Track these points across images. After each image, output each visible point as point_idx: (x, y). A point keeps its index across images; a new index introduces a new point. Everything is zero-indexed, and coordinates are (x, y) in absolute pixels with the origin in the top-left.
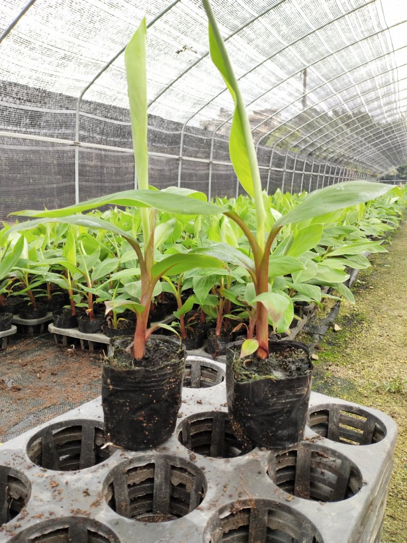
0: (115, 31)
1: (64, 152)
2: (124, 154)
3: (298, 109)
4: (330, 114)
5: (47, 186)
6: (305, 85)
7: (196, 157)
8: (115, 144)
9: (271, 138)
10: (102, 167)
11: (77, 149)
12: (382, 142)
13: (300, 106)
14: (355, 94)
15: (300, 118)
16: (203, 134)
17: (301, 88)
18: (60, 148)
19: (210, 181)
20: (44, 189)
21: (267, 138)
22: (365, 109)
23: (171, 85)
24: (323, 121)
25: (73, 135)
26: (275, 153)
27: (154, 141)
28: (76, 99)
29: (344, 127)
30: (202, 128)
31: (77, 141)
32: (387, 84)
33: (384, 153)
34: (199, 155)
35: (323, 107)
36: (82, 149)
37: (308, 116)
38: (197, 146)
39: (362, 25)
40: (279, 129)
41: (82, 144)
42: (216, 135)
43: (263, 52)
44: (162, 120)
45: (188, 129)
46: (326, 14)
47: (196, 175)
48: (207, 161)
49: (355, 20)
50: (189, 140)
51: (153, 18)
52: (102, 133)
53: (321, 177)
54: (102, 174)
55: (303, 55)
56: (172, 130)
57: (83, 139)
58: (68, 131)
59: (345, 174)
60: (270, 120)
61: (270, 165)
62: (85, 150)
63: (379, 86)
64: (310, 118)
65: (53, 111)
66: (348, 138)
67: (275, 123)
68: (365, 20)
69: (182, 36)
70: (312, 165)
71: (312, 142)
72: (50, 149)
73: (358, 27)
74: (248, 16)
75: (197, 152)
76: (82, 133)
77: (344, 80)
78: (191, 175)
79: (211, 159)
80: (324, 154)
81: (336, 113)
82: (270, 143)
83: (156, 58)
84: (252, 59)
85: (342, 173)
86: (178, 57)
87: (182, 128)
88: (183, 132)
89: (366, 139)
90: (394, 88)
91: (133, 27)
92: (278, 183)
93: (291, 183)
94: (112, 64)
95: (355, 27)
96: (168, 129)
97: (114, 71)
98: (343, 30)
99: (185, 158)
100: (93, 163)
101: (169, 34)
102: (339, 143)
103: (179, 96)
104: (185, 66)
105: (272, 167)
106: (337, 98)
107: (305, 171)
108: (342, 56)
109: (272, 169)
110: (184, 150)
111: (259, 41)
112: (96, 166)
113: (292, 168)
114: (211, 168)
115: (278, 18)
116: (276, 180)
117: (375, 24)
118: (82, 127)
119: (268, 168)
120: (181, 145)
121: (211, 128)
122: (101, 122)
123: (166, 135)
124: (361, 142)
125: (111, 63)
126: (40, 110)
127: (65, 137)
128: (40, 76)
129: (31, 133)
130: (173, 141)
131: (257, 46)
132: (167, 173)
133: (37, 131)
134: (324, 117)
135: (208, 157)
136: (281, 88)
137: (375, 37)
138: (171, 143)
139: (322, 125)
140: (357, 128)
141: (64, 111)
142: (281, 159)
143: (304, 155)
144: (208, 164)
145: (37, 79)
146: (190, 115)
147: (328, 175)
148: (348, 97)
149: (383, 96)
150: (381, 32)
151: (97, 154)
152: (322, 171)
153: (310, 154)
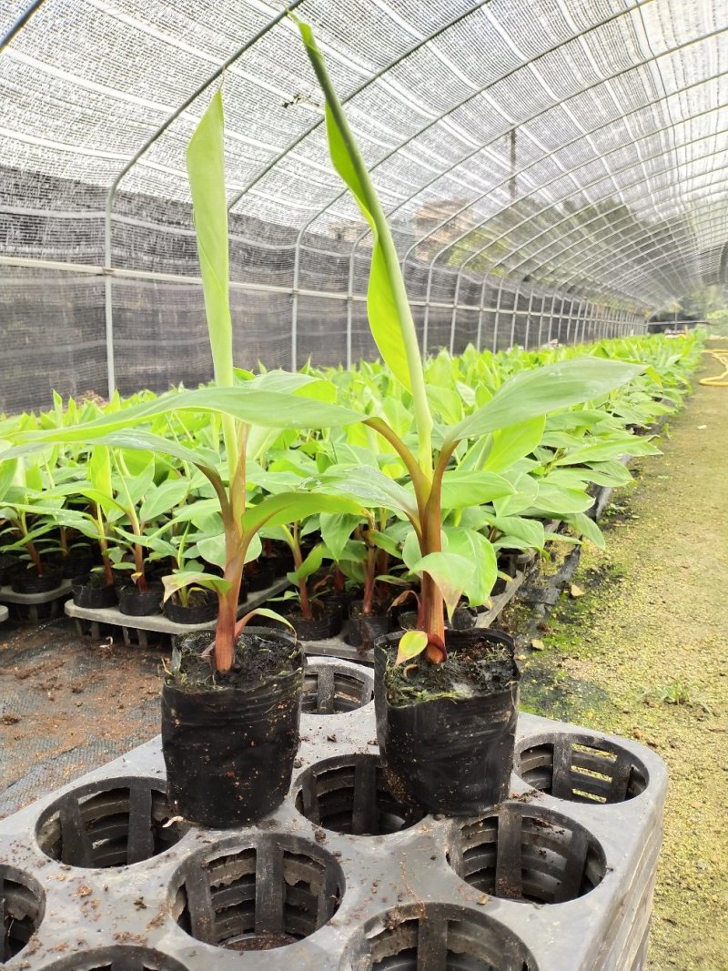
0: (172, 72)
1: (86, 287)
2: (193, 287)
3: (502, 200)
4: (560, 207)
5: (56, 349)
6: (513, 158)
7: (321, 290)
8: (177, 271)
9: (457, 252)
10: (155, 313)
11: (109, 281)
12: (651, 255)
13: (507, 195)
14: (600, 172)
15: (506, 217)
16: (335, 249)
17: (507, 165)
18: (78, 281)
19: (349, 332)
20: (52, 354)
21: (449, 252)
22: (621, 197)
23: (275, 163)
24: (547, 221)
25: (101, 256)
26: (464, 278)
27: (247, 262)
28: (104, 190)
29: (585, 231)
30: (333, 236)
31: (108, 266)
32: (657, 153)
33: (655, 274)
34: (329, 286)
35: (546, 195)
36: (117, 281)
37: (518, 213)
38: (324, 270)
39: (609, 52)
40: (470, 236)
41: (118, 271)
42: (358, 250)
43: (435, 102)
44: (261, 224)
45: (307, 239)
46: (545, 35)
47: (324, 322)
48: (342, 296)
49: (597, 44)
50: (310, 261)
51: (240, 46)
52: (152, 251)
53: (547, 319)
54: (154, 323)
55: (506, 107)
56: (280, 242)
57: (118, 262)
58: (93, 250)
59: (589, 313)
60: (452, 222)
61: (456, 300)
62: (123, 282)
63: (643, 157)
64: (524, 217)
65: (64, 215)
66: (591, 250)
67: (463, 227)
68: (615, 44)
69: (292, 77)
70: (528, 300)
71: (527, 258)
72: (61, 282)
73: (603, 57)
74: (407, 39)
75: (325, 281)
76: (117, 251)
77: (580, 148)
78: (314, 323)
79: (350, 293)
80: (551, 279)
81: (569, 206)
82: (454, 260)
83: (248, 116)
84: (418, 116)
85: (583, 312)
86: (286, 115)
87: (296, 238)
88: (298, 246)
89: (622, 251)
90: (670, 160)
91: (203, 62)
92: (471, 332)
93: (493, 331)
94: (168, 128)
95: (596, 57)
96: (270, 239)
97: (172, 142)
98: (575, 60)
99: (303, 292)
100: (138, 305)
101: (268, 75)
102: (577, 259)
103: (290, 183)
104: (298, 130)
105: (458, 304)
106: (569, 181)
107: (518, 309)
108: (577, 107)
109: (459, 307)
110: (302, 278)
111: (430, 84)
112: (144, 311)
113: (493, 305)
114: (350, 309)
115: (461, 43)
116: (466, 326)
117: (632, 50)
118: (117, 242)
119: (452, 306)
120: (296, 269)
121: (350, 237)
122: (150, 231)
123: (269, 252)
124: (615, 255)
125: (165, 126)
126: (41, 213)
127: (88, 260)
128: (39, 152)
129: (24, 255)
130: (282, 262)
131: (426, 92)
132: (272, 320)
133: (36, 250)
134: (550, 214)
135: (345, 289)
136: (471, 165)
137: (633, 73)
138: (278, 266)
139: (545, 229)
140: (606, 232)
141: (84, 214)
142: (474, 289)
143: (517, 280)
144: (346, 302)
145: (34, 157)
146: (311, 216)
147: (557, 316)
148: (589, 177)
149: (651, 175)
150: (644, 63)
151: (145, 290)
152: (547, 309)
153: (527, 279)
